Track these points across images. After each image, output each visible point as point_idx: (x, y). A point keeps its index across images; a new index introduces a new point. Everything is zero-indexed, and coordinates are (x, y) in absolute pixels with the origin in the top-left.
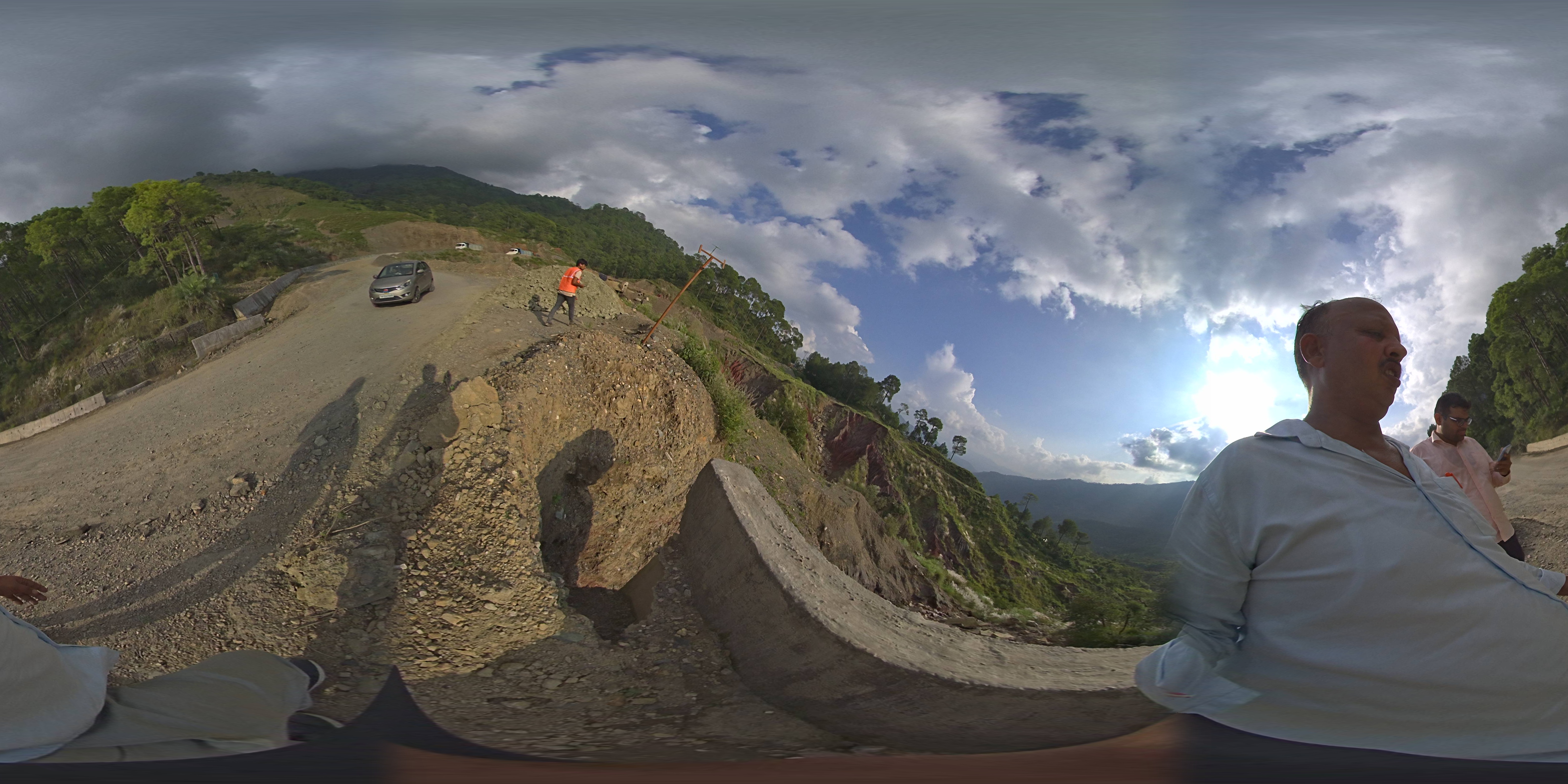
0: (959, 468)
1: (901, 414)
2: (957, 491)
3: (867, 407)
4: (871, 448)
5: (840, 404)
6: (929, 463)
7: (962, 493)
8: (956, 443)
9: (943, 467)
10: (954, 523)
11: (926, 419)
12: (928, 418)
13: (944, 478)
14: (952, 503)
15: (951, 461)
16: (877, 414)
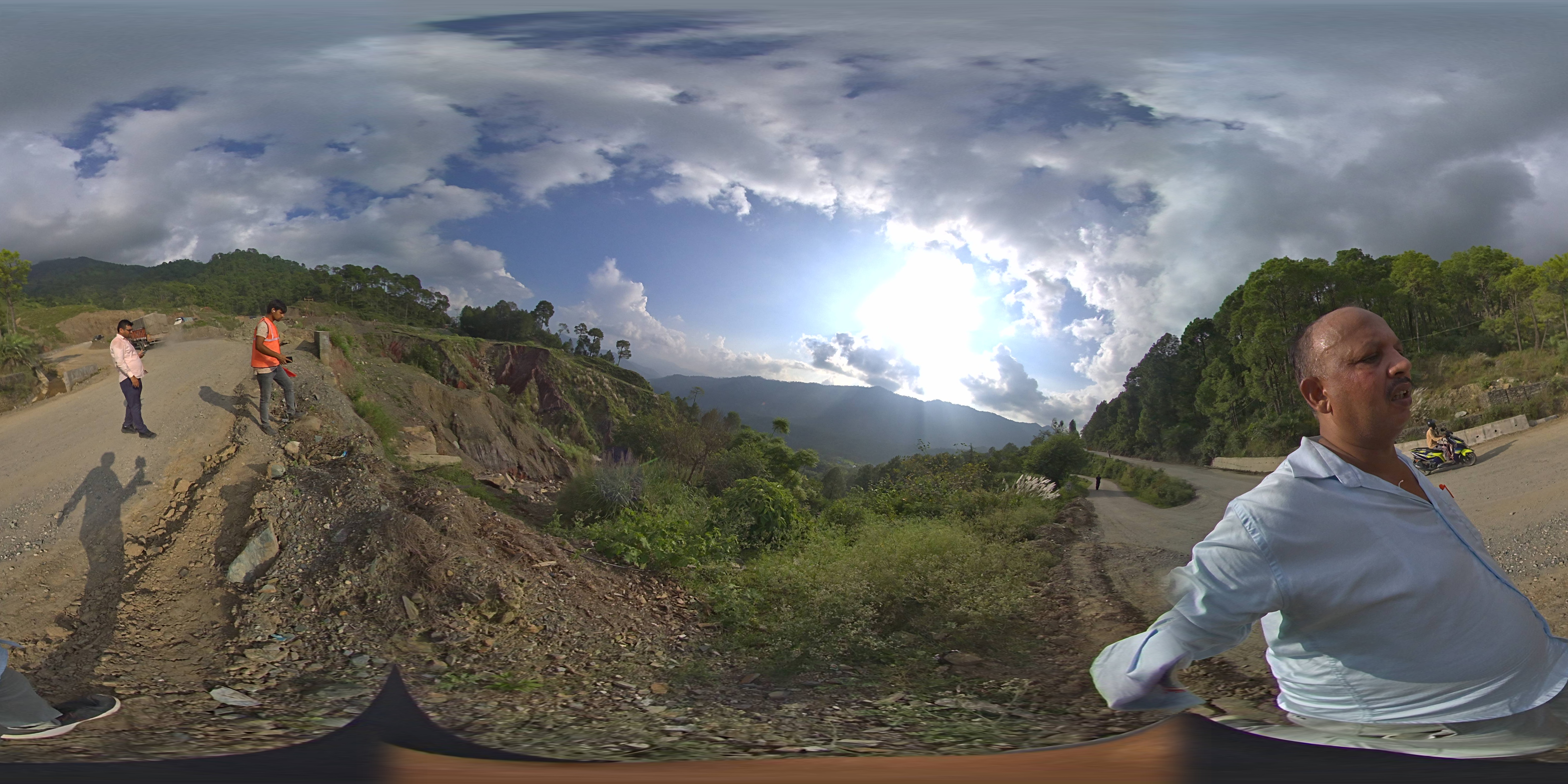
0: (626, 371)
1: (561, 335)
2: (626, 393)
3: (527, 337)
4: (537, 371)
5: (499, 342)
6: (595, 372)
7: (630, 394)
8: (620, 348)
9: (610, 373)
11: (586, 332)
12: (589, 331)
13: (611, 383)
14: (621, 404)
15: (619, 366)
16: (537, 340)
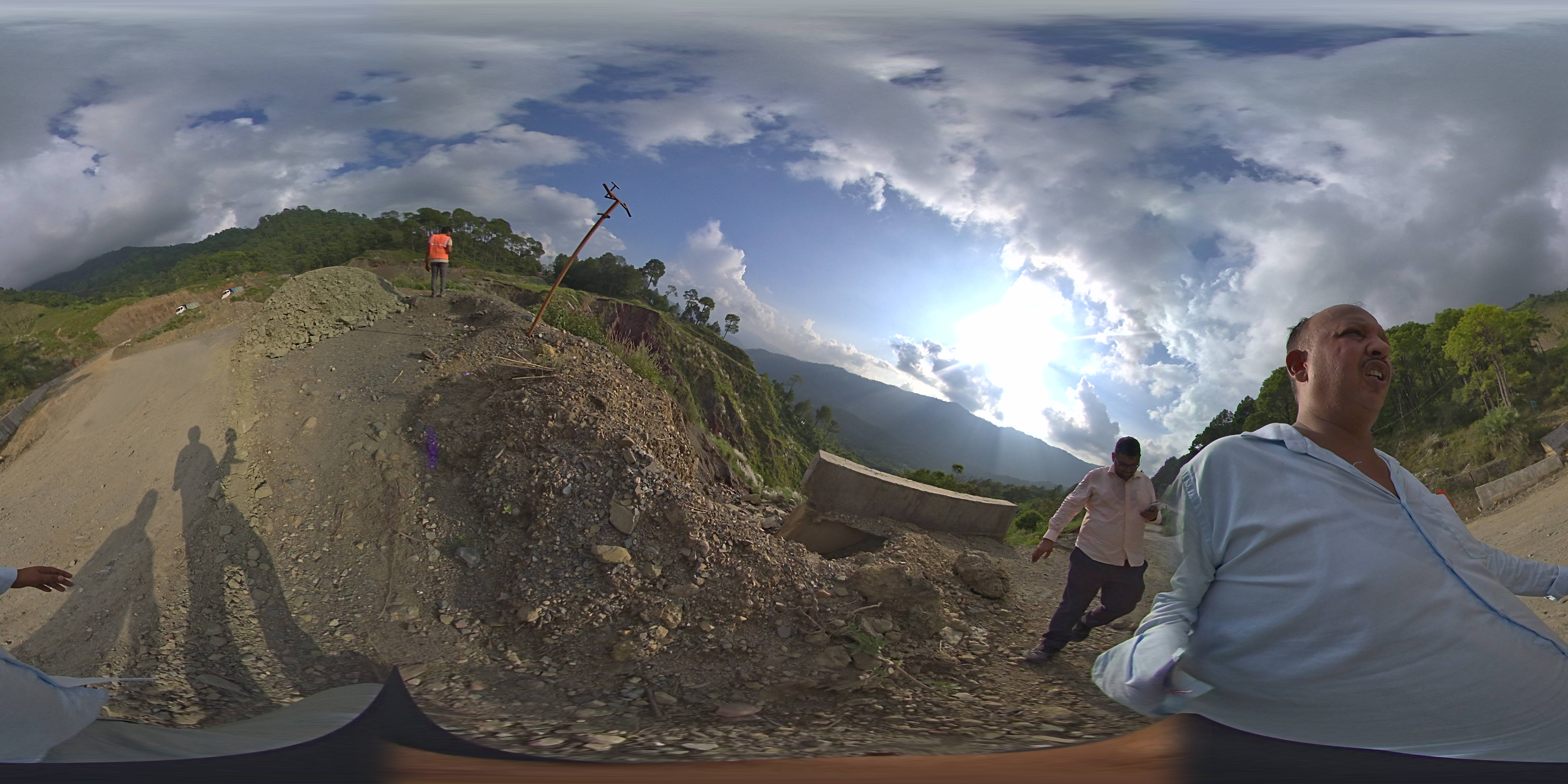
0: (732, 346)
1: (669, 298)
2: (731, 369)
3: (632, 295)
5: (603, 298)
6: (703, 343)
7: (736, 371)
8: (729, 321)
9: (717, 346)
10: (729, 401)
11: (697, 299)
12: (699, 298)
13: (719, 357)
14: (727, 381)
15: (724, 340)
16: (643, 299)
